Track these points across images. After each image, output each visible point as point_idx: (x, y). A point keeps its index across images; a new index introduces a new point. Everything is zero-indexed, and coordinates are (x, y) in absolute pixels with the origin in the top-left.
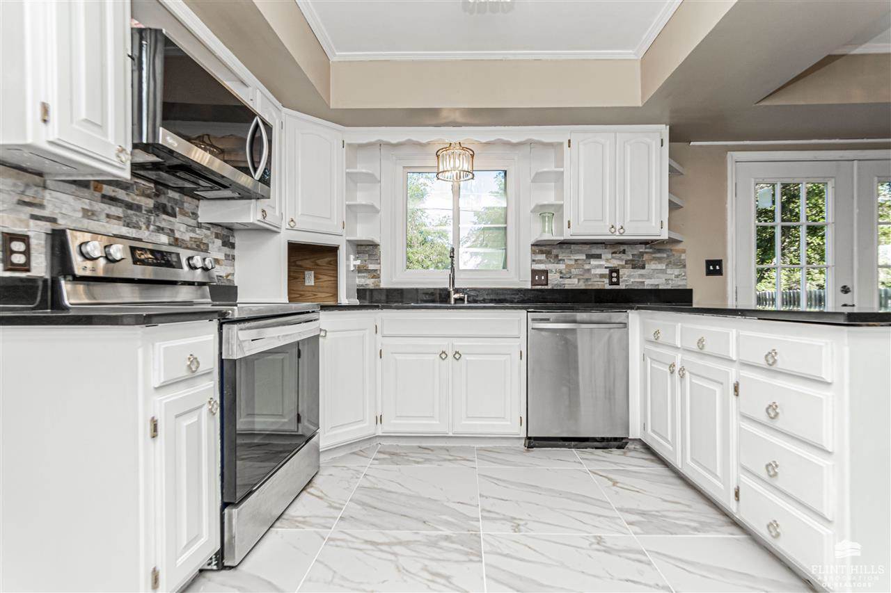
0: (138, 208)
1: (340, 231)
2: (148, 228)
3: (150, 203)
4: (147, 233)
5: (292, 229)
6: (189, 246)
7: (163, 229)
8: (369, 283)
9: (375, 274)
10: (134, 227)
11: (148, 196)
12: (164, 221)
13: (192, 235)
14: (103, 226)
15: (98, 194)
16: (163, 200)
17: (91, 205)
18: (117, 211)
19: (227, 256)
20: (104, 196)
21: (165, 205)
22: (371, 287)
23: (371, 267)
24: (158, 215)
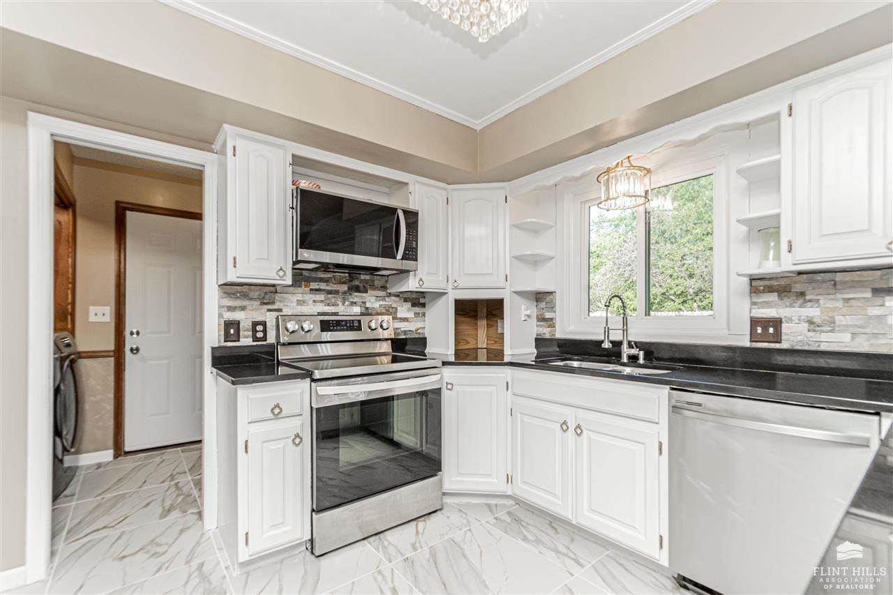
0: (337, 292)
1: (501, 283)
2: (343, 304)
3: (345, 288)
4: (343, 308)
5: (456, 288)
6: (379, 311)
7: (355, 303)
8: (546, 332)
9: (550, 322)
10: (333, 305)
11: (344, 283)
12: (356, 297)
13: (381, 303)
14: (310, 308)
15: (308, 289)
16: (357, 283)
17: (302, 296)
18: (321, 297)
19: (417, 314)
20: (311, 290)
21: (358, 286)
22: (547, 336)
23: (548, 315)
24: (350, 294)
